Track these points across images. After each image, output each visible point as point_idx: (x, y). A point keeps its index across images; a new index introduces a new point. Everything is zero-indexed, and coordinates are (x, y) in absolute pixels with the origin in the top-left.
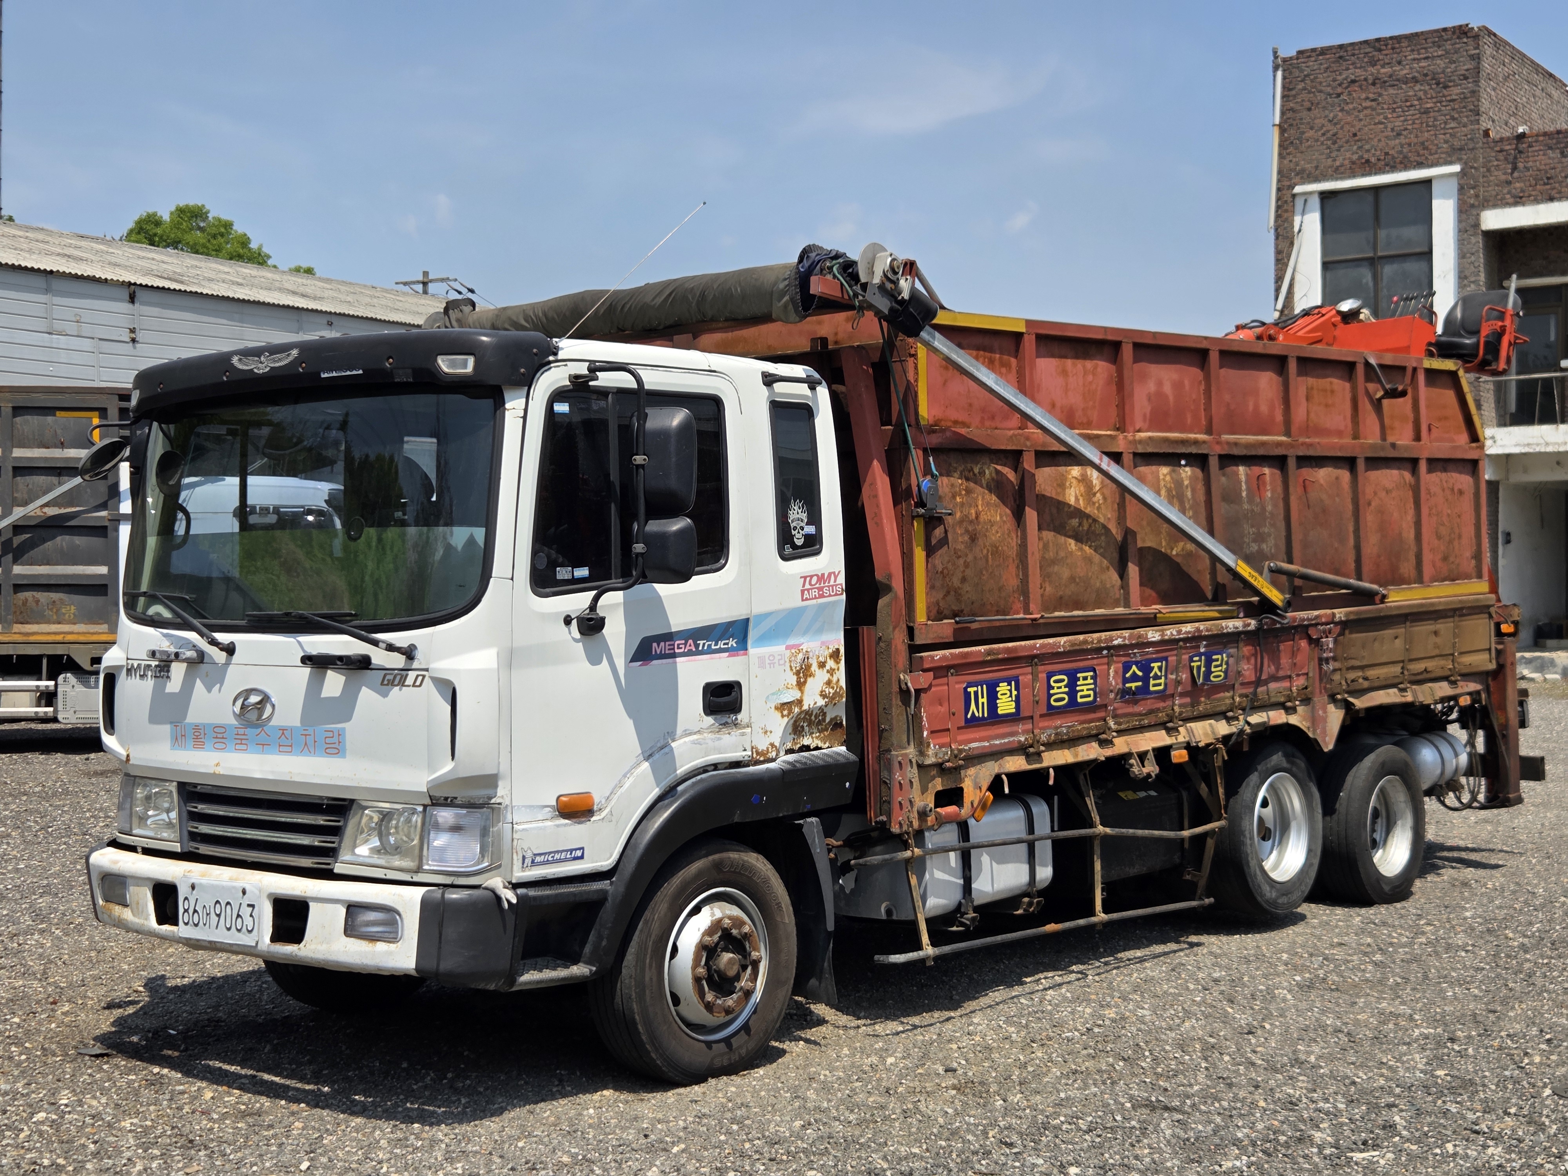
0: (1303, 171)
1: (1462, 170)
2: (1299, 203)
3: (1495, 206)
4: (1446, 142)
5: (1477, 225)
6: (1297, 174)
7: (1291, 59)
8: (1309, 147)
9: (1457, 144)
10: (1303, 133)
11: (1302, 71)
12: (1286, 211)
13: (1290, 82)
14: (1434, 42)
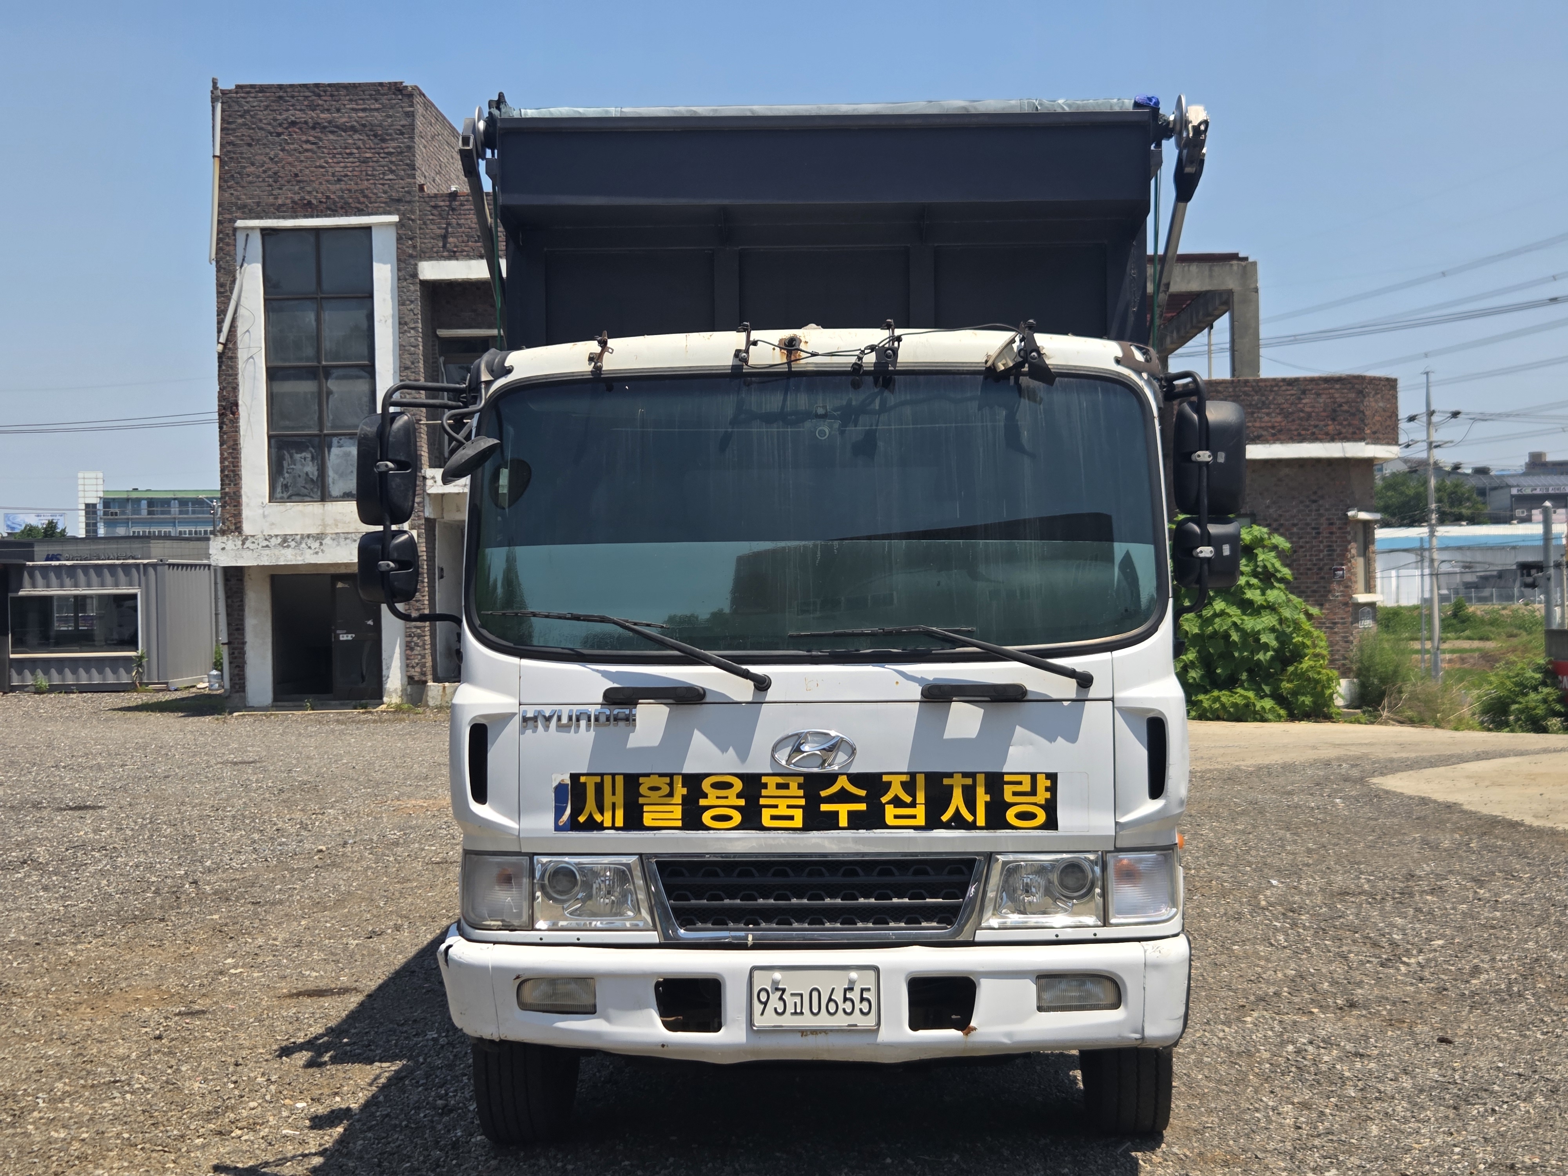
0: (245, 206)
1: (400, 220)
2: (240, 237)
3: (431, 258)
4: (385, 192)
5: (415, 275)
6: (239, 208)
7: (230, 91)
8: (250, 182)
9: (394, 195)
10: (245, 167)
11: (241, 106)
12: (228, 244)
13: (230, 116)
14: (371, 95)
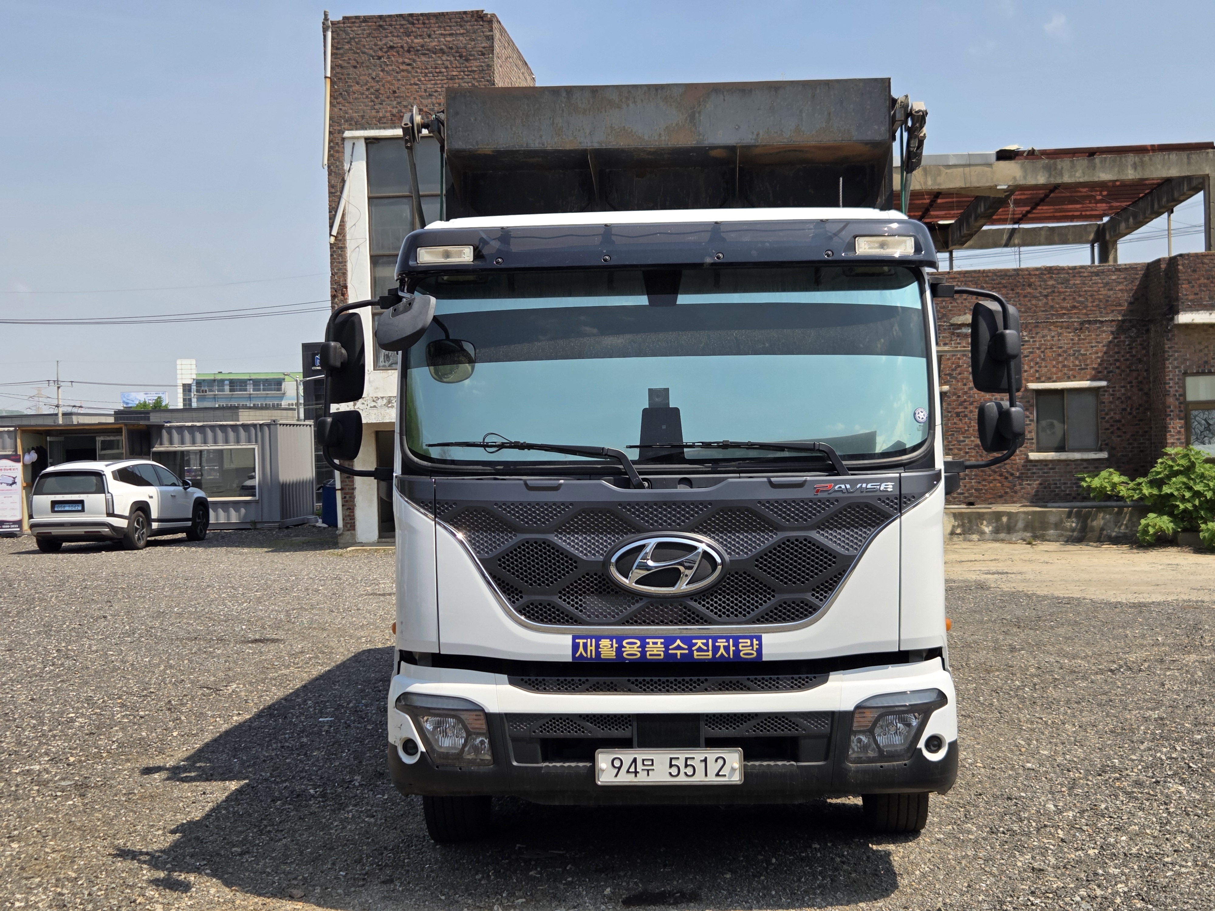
0: (351, 119)
2: (348, 146)
6: (347, 121)
7: (339, 22)
8: (356, 99)
10: (351, 86)
11: (347, 34)
12: (338, 152)
13: (338, 43)
14: (457, 22)
